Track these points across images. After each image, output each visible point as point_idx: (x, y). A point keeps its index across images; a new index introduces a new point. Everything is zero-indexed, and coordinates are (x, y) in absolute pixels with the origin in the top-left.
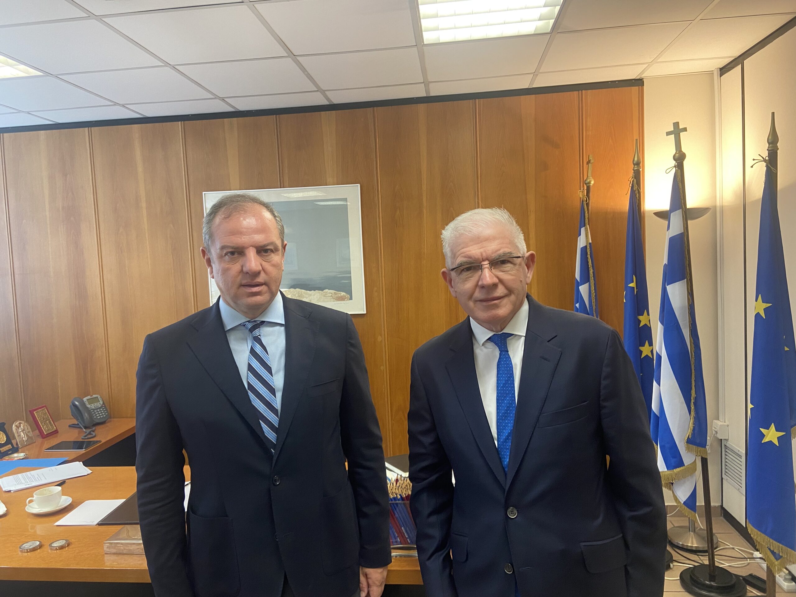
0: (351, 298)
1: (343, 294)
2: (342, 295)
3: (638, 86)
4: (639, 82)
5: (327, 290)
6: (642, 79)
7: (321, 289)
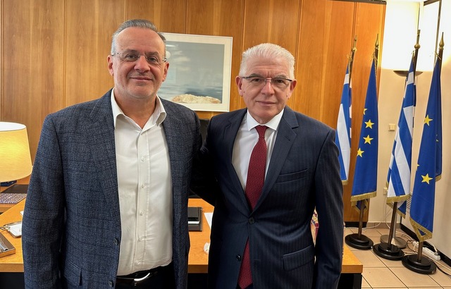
0: (221, 103)
2: (216, 100)
3: (384, 4)
5: (207, 97)
6: (385, 1)
7: (204, 96)
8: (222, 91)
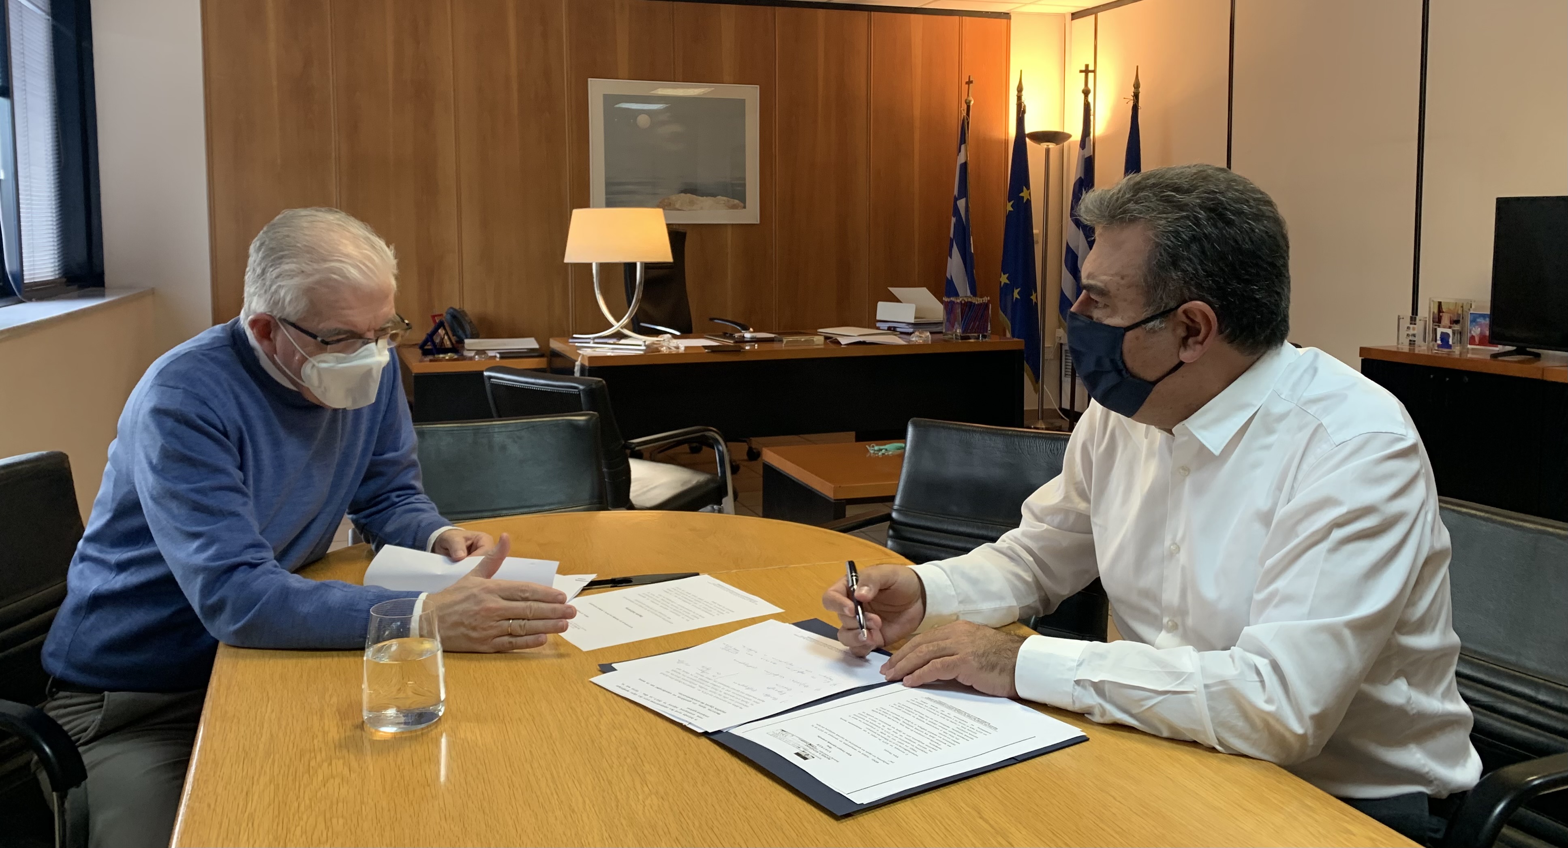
0: (745, 207)
1: (736, 201)
2: (735, 203)
3: (1007, 19)
4: (1006, 16)
5: (719, 197)
6: (1008, 13)
7: (714, 195)
8: (744, 185)
